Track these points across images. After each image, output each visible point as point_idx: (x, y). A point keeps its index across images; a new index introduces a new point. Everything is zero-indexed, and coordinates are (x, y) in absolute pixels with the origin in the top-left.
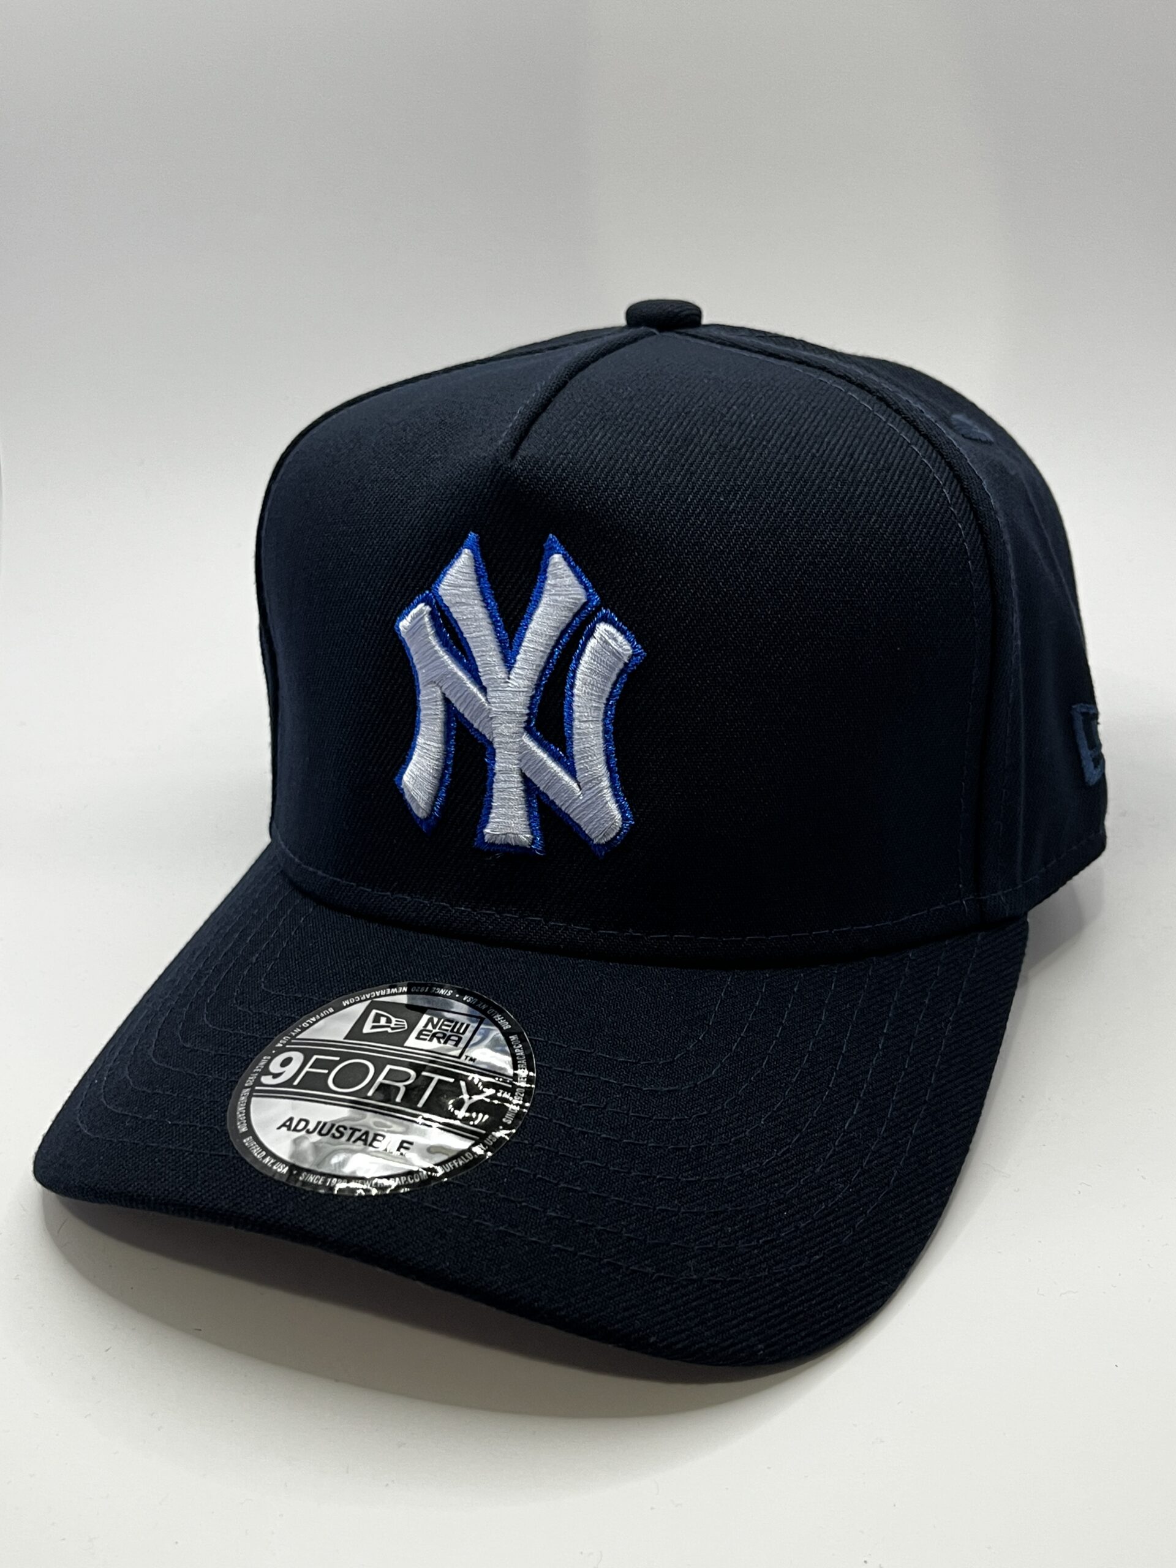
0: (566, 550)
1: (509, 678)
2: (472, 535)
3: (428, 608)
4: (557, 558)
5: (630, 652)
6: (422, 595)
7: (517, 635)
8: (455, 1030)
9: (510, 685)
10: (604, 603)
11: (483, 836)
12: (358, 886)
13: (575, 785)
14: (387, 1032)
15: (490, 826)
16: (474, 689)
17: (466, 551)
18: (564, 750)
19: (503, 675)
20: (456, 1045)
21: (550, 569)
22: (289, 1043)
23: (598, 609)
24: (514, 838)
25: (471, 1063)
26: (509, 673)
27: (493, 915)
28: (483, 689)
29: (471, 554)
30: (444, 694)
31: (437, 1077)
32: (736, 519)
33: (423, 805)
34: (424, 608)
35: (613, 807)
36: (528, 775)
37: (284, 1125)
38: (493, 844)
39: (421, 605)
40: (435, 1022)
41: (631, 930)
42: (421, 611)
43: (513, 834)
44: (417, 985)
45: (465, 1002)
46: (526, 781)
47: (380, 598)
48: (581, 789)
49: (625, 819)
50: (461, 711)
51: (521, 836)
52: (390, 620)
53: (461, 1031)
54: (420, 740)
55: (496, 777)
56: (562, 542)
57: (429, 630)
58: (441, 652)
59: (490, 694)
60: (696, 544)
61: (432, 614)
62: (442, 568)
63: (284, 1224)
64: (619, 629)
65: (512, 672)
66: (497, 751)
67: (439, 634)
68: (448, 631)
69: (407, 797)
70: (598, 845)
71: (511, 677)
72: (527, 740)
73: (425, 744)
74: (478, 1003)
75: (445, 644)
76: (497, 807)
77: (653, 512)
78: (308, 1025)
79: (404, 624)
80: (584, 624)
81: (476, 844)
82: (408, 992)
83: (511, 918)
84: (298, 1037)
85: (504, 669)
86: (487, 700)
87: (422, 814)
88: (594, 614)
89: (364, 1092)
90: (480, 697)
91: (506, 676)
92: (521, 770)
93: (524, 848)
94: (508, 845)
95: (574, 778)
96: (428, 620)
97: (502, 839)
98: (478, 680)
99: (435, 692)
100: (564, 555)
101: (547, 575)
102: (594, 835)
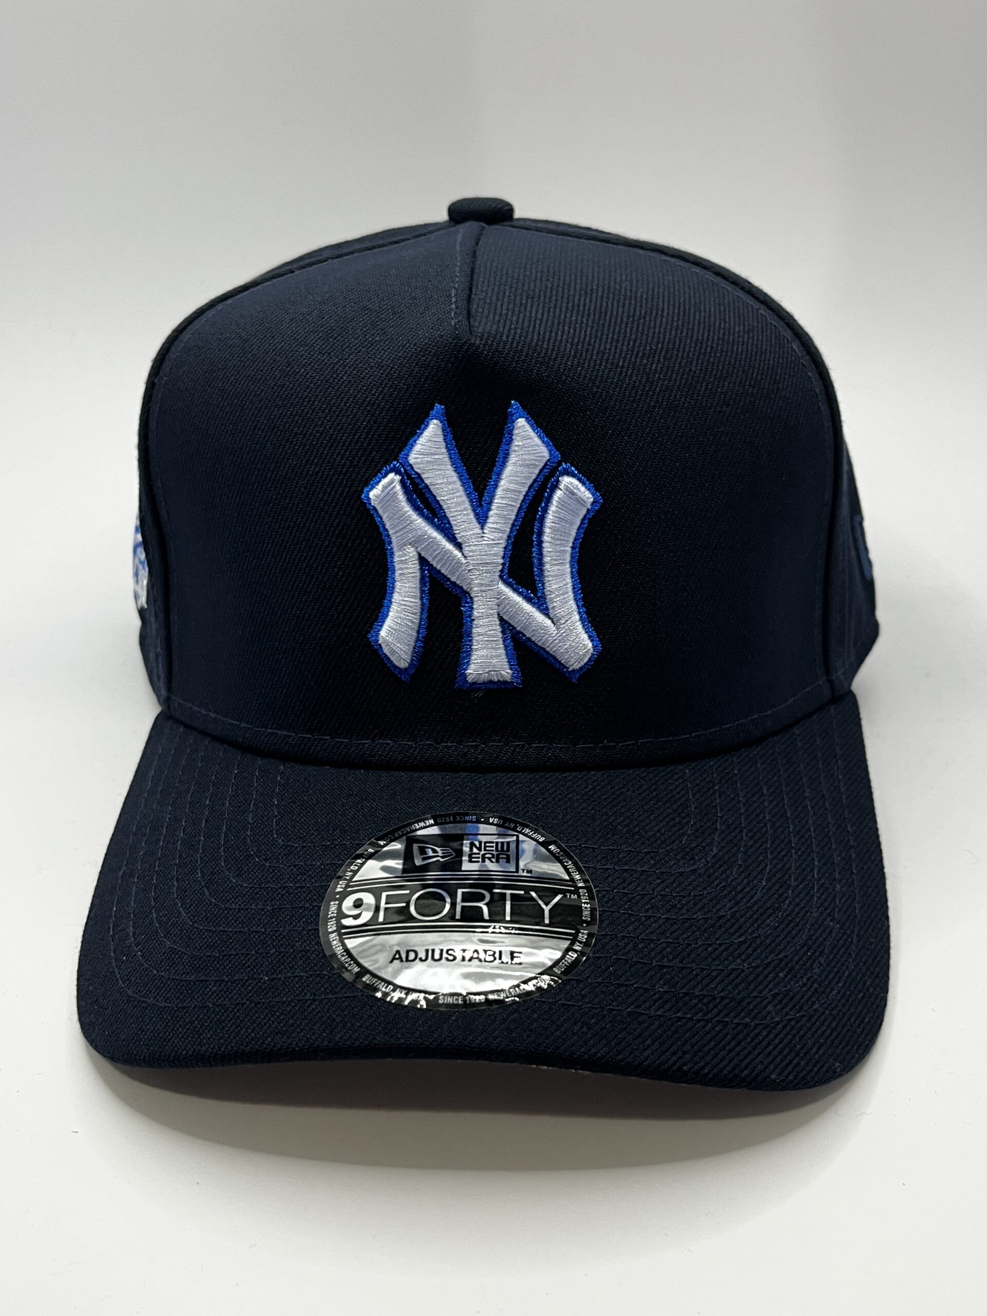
0: (528, 414)
1: (483, 533)
2: (438, 407)
3: (398, 478)
4: (521, 422)
5: (592, 500)
6: (389, 466)
7: (486, 494)
8: (499, 849)
9: (485, 539)
10: (565, 459)
11: (465, 676)
12: (332, 738)
13: (549, 622)
14: (438, 860)
15: (472, 666)
17: (435, 421)
18: (535, 591)
19: (478, 531)
20: (508, 861)
21: (516, 432)
22: (347, 886)
23: (559, 464)
24: (497, 675)
25: (529, 875)
26: (482, 529)
27: (479, 746)
28: (459, 546)
29: (440, 424)
30: (420, 554)
31: (509, 892)
32: (659, 378)
33: (404, 656)
34: (395, 477)
35: (585, 636)
36: (505, 618)
37: (394, 959)
38: (475, 683)
39: (391, 476)
40: (478, 846)
41: (605, 741)
42: (392, 482)
43: (495, 671)
44: (440, 816)
45: (492, 824)
46: (501, 619)
47: (341, 472)
48: (555, 624)
49: (594, 647)
50: (438, 567)
51: (503, 672)
52: (355, 491)
53: (505, 849)
54: (396, 597)
55: (475, 622)
56: (524, 408)
57: (401, 497)
58: (414, 515)
59: (466, 549)
60: (634, 401)
61: (402, 482)
62: (408, 439)
63: (448, 1045)
64: (580, 480)
65: (486, 527)
66: (475, 599)
67: (410, 500)
68: (418, 497)
69: (386, 650)
70: (574, 671)
71: (485, 531)
72: (502, 587)
73: (403, 600)
74: (504, 823)
75: (416, 508)
76: (476, 650)
77: (597, 376)
78: (357, 868)
79: (375, 494)
80: (547, 479)
81: (457, 685)
82: (436, 824)
83: (496, 746)
84: (354, 880)
85: (478, 526)
86: (463, 554)
87: (403, 664)
88: (556, 469)
89: (451, 916)
90: (457, 553)
91: (480, 531)
92: (499, 614)
93: (505, 682)
94: (491, 682)
95: (547, 615)
96: (398, 487)
97: (485, 677)
98: (452, 538)
99: (411, 552)
100: (527, 418)
101: (514, 437)
102: (570, 663)
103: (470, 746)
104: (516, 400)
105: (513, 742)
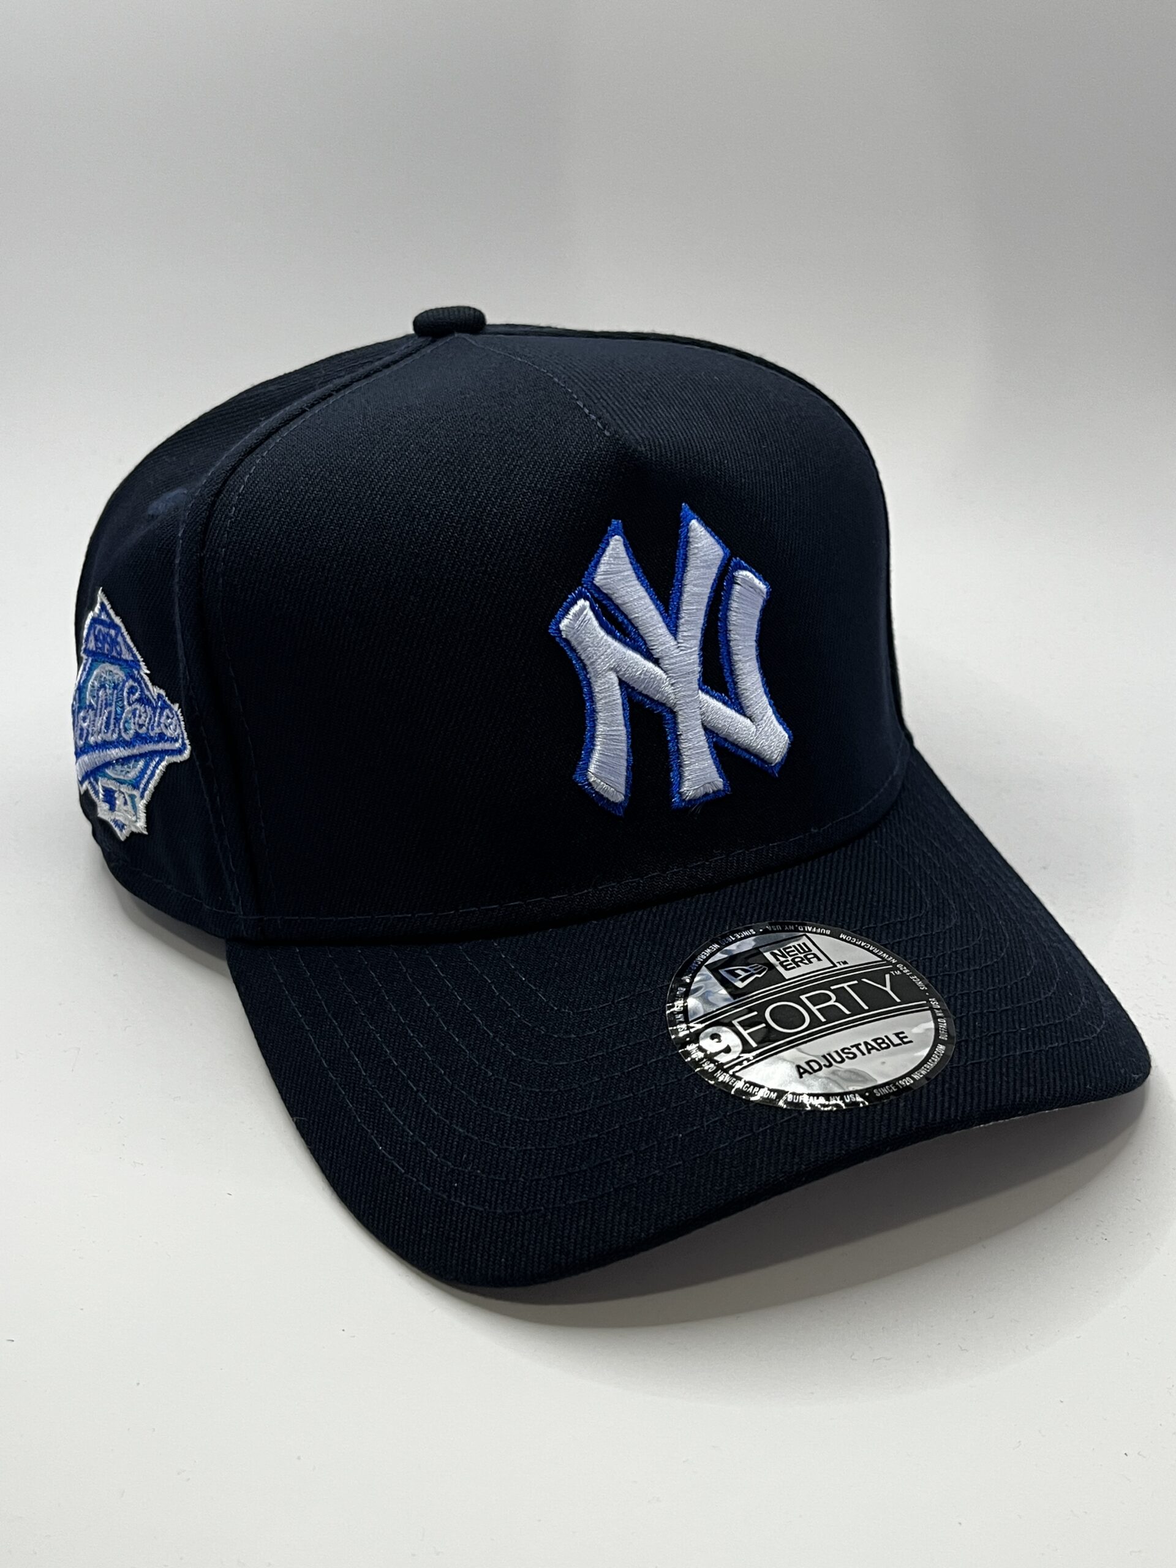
0: (699, 515)
1: (678, 643)
2: (616, 522)
3: (588, 603)
4: (694, 523)
5: (766, 589)
6: (576, 592)
7: (673, 602)
8: (802, 951)
9: (681, 649)
10: (735, 554)
11: (681, 795)
13: (748, 721)
14: (757, 978)
15: (687, 783)
16: (650, 665)
17: (615, 537)
18: (727, 693)
19: (673, 643)
21: (691, 534)
23: (729, 560)
24: (711, 786)
25: (848, 965)
28: (656, 662)
29: (621, 539)
30: (620, 680)
33: (619, 789)
34: (584, 603)
35: (781, 728)
36: (709, 727)
38: (692, 800)
39: (581, 602)
42: (583, 609)
43: (708, 783)
46: (705, 728)
48: (753, 723)
49: (789, 737)
50: (640, 688)
51: (714, 783)
52: (540, 627)
53: (807, 950)
55: (682, 737)
57: (594, 622)
58: (609, 640)
59: (665, 662)
61: (592, 608)
62: (588, 562)
64: (752, 572)
65: (679, 636)
66: (679, 713)
67: (601, 625)
70: (776, 764)
71: (680, 641)
72: (703, 696)
76: (688, 764)
79: (565, 624)
80: (722, 577)
81: (675, 806)
85: (672, 637)
86: (663, 670)
87: (620, 798)
88: (728, 564)
89: (815, 1021)
90: (657, 670)
91: (675, 643)
92: (703, 724)
93: (719, 791)
94: (706, 794)
95: (744, 714)
96: (591, 614)
97: (701, 792)
98: (649, 655)
99: (613, 677)
100: (697, 519)
101: (691, 540)
102: (774, 758)
103: (696, 866)
104: (686, 503)
105: (733, 852)
